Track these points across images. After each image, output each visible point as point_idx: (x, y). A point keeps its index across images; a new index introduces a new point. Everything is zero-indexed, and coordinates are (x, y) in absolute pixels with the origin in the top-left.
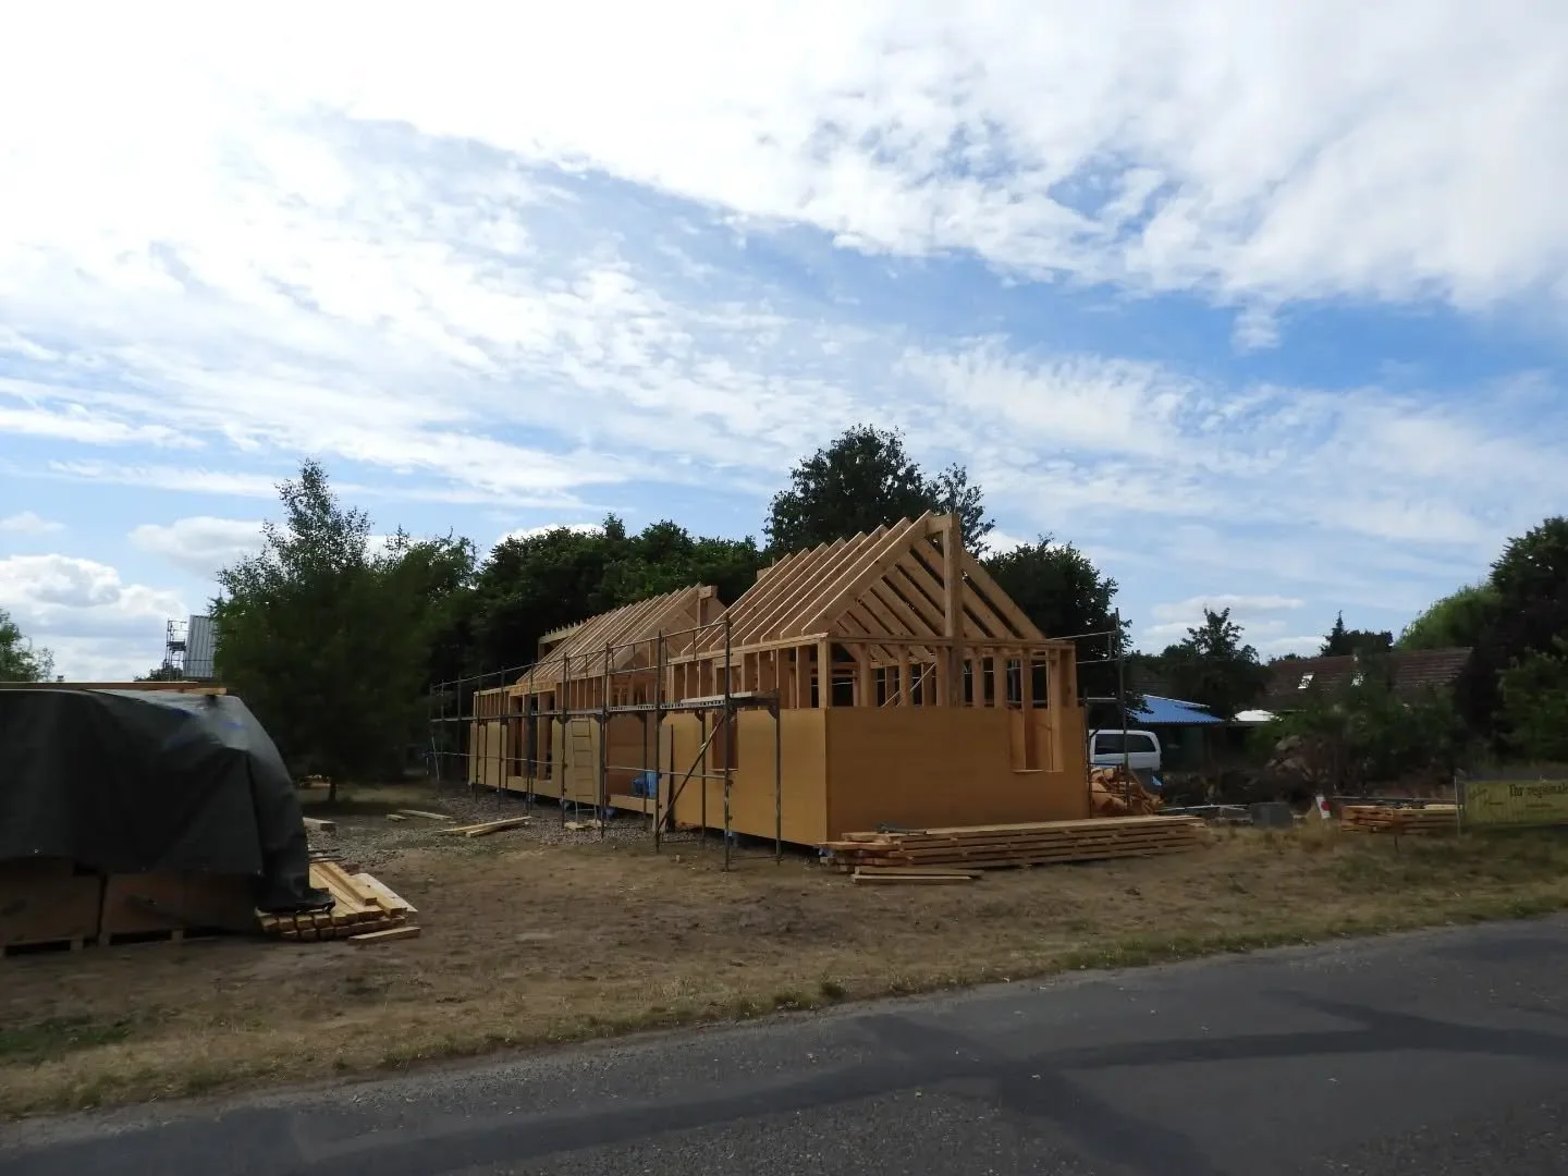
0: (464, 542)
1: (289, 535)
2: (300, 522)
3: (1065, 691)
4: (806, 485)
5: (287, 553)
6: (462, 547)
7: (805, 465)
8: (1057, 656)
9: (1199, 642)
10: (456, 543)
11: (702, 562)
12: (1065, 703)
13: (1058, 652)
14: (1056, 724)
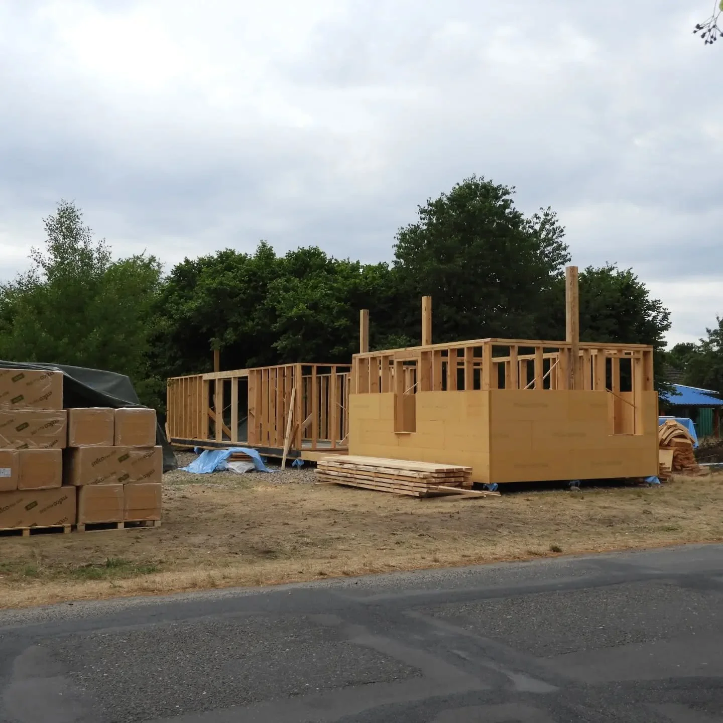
0: (152, 259)
1: (49, 258)
2: (57, 249)
3: (646, 379)
4: (430, 219)
5: (51, 271)
6: (150, 263)
7: (430, 205)
8: (641, 356)
9: (712, 341)
10: (146, 261)
11: (346, 278)
12: (645, 388)
13: (641, 353)
14: (639, 403)
